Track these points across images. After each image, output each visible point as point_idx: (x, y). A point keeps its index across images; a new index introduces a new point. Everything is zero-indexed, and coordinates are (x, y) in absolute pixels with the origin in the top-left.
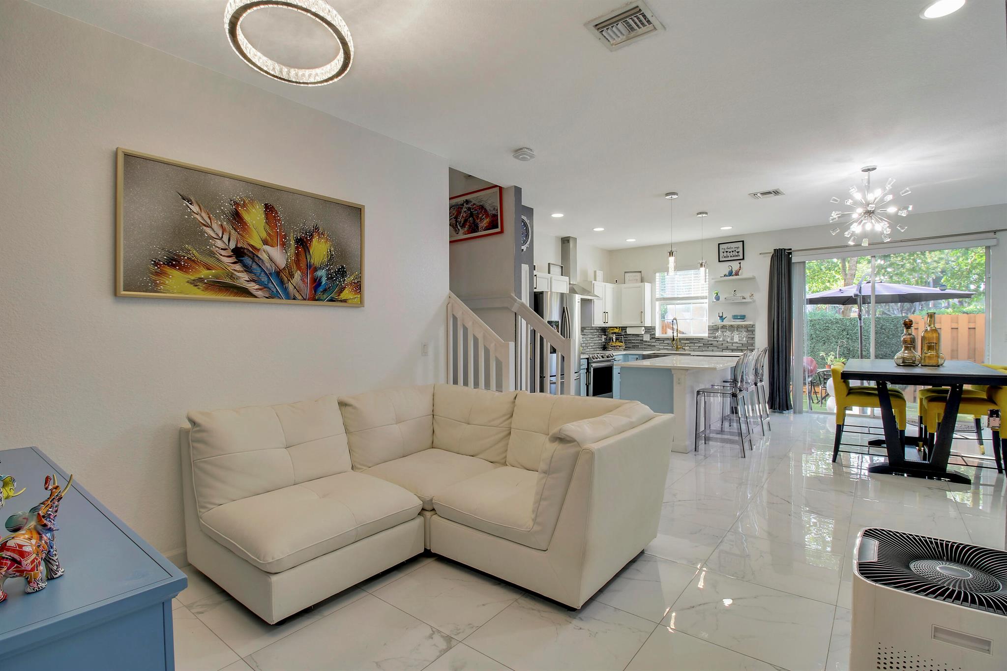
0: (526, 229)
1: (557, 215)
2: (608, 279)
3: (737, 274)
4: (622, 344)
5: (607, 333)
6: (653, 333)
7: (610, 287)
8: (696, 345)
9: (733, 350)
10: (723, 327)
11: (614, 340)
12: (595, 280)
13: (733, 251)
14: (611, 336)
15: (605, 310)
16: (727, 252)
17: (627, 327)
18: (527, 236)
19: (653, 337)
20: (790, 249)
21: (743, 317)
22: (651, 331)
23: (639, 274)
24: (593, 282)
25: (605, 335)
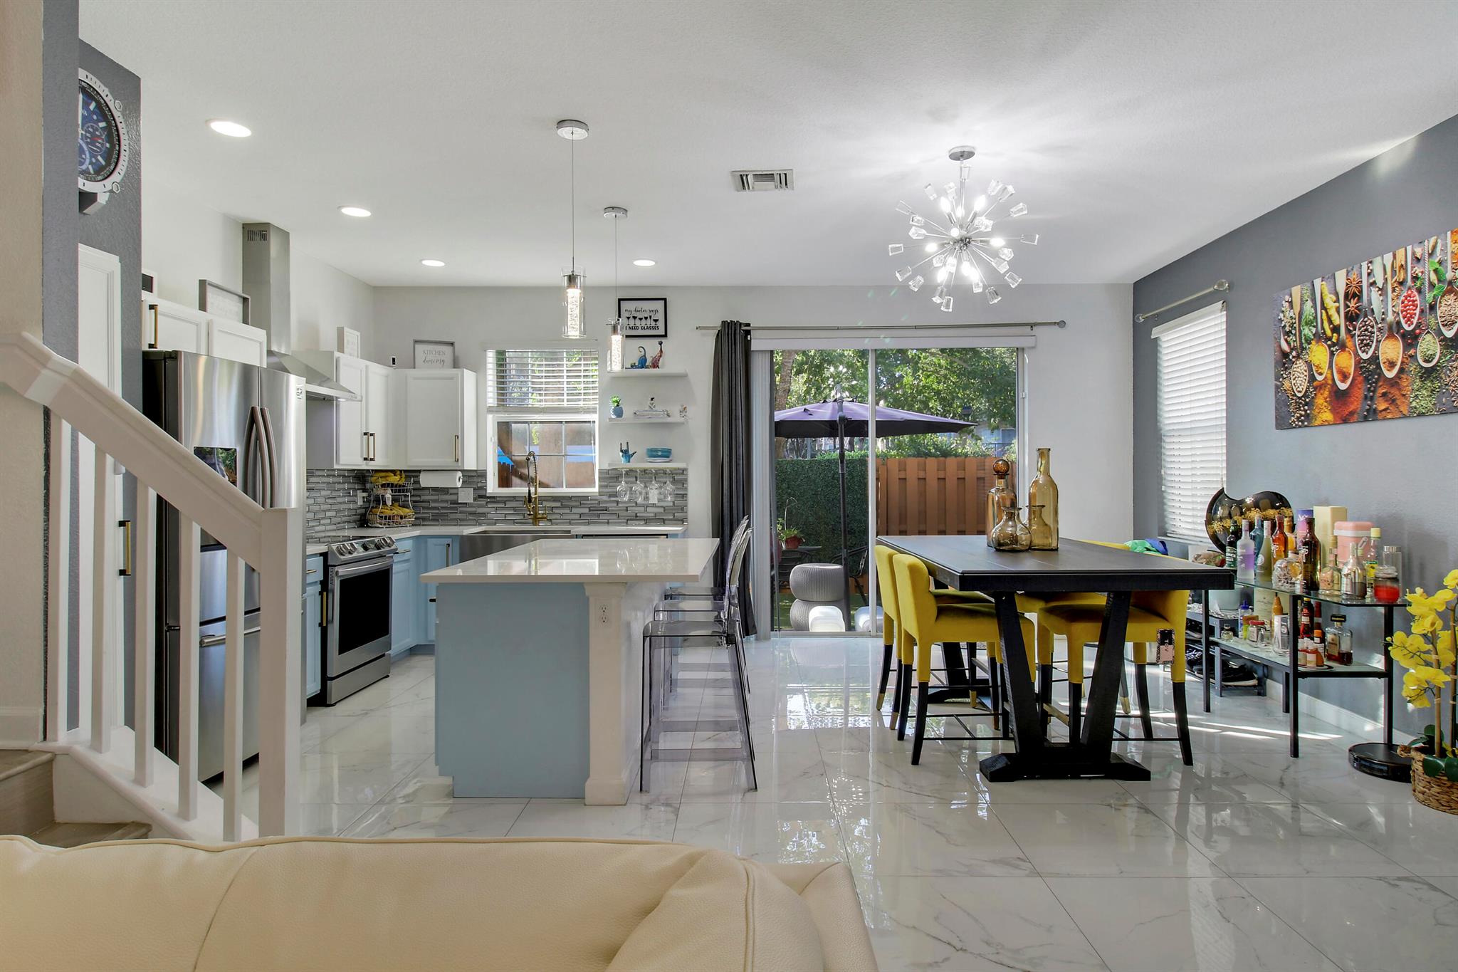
0: (109, 126)
1: (231, 129)
2: (374, 353)
3: (655, 365)
4: (407, 510)
5: (368, 486)
6: (479, 485)
7: (378, 372)
8: (574, 510)
9: (647, 521)
10: (630, 472)
11: (389, 503)
12: (341, 349)
13: (646, 318)
14: (381, 492)
15: (367, 428)
16: (635, 318)
17: (420, 471)
18: (113, 156)
19: (481, 495)
20: (748, 325)
21: (666, 454)
22: (476, 479)
23: (448, 349)
24: (337, 354)
25: (364, 490)
